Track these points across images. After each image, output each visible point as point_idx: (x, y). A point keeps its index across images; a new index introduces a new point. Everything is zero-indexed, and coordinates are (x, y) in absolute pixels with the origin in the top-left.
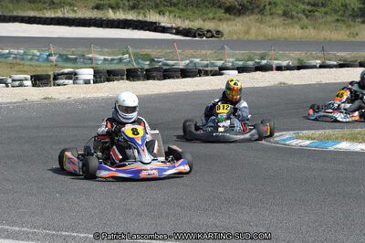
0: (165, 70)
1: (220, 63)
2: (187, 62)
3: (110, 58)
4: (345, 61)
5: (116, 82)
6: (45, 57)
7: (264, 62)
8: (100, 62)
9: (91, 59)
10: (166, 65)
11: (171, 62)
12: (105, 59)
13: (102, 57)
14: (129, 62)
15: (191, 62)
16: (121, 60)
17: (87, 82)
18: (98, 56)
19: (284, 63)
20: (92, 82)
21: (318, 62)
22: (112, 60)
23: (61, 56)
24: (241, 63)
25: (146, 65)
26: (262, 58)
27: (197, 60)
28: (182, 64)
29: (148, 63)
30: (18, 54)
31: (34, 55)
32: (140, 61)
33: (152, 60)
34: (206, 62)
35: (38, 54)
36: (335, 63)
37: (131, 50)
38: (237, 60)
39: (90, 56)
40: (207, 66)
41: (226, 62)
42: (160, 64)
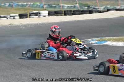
2: (104, 7)
6: (42, 5)
8: (66, 8)
10: (94, 8)
11: (97, 7)
12: (68, 7)
13: (67, 6)
14: (78, 8)
15: (106, 7)
16: (75, 7)
22: (71, 7)
23: (49, 5)
25: (86, 8)
27: (108, 6)
29: (87, 8)
30: (30, 4)
31: (37, 5)
32: (83, 7)
33: (89, 7)
35: (39, 4)
41: (121, 7)
42: (92, 8)
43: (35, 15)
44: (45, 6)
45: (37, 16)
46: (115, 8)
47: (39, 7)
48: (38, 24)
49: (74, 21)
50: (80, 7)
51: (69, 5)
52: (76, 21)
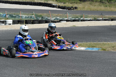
2: (55, 18)
6: (5, 15)
7: (82, 18)
8: (24, 18)
9: (21, 17)
10: (47, 19)
15: (56, 18)
16: (31, 17)
19: (89, 19)
22: (28, 17)
23: (10, 15)
29: (41, 18)
32: (38, 18)
33: (42, 17)
35: (2, 14)
41: (69, 18)
42: (45, 19)
43: (2, 23)
44: (7, 16)
45: (4, 24)
46: (64, 19)
47: (2, 17)
48: (7, 30)
49: (37, 28)
50: (36, 17)
51: (26, 16)
52: (38, 29)
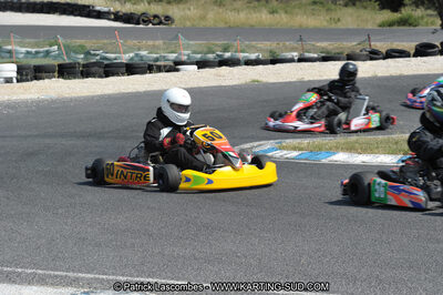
0: (107, 66)
1: (173, 56)
2: (132, 55)
3: (33, 50)
4: (328, 53)
5: (46, 80)
7: (227, 55)
8: (22, 56)
9: (10, 52)
10: (106, 59)
11: (113, 56)
12: (28, 52)
13: (24, 50)
14: (59, 54)
15: (137, 55)
16: (48, 53)
17: (9, 80)
18: (18, 48)
19: (253, 56)
20: (15, 80)
21: (295, 55)
22: (37, 53)
24: (199, 56)
25: (80, 58)
26: (226, 50)
27: (144, 53)
28: (125, 58)
29: (82, 56)
32: (72, 54)
33: (87, 53)
34: (155, 56)
36: (316, 55)
37: (61, 40)
38: (194, 52)
39: (9, 47)
40: (157, 60)
41: (180, 54)
42: (98, 58)
